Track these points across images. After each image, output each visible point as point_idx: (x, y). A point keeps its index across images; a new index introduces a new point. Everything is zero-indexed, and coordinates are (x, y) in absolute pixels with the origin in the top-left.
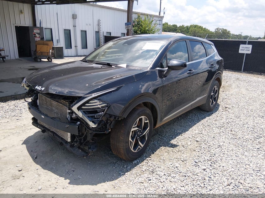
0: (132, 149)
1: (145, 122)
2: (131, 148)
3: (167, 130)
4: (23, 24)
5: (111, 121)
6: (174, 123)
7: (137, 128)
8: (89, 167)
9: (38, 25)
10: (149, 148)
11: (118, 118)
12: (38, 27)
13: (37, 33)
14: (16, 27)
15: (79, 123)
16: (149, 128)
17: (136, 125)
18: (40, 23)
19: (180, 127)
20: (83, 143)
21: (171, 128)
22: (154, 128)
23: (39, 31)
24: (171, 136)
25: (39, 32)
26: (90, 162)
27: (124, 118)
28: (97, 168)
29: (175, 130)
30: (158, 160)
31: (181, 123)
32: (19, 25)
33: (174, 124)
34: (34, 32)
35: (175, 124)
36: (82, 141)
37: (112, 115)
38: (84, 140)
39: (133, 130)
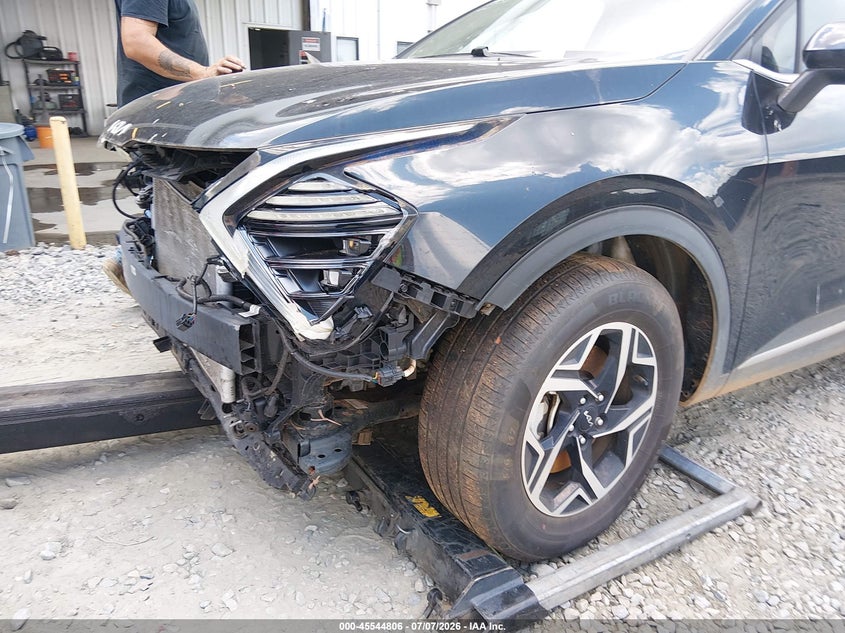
0: (535, 497)
1: (636, 360)
2: (527, 487)
3: (750, 427)
4: (271, 24)
5: (416, 319)
6: (790, 398)
7: (578, 385)
8: (298, 552)
9: (316, 26)
10: (639, 507)
11: (459, 306)
12: (316, 34)
13: (311, 53)
14: (252, 32)
15: (254, 310)
16: (650, 402)
17: (578, 366)
18: (324, 19)
19: (819, 422)
20: (273, 420)
21: (772, 419)
22: (683, 399)
23: (318, 45)
24: (770, 463)
25: (318, 49)
26: (314, 528)
27: (498, 309)
28: (338, 566)
29: (790, 432)
30: (680, 590)
31: (827, 400)
32: (259, 25)
33: (787, 400)
34: (305, 48)
35: (795, 400)
36: (271, 410)
37: (422, 280)
38: (281, 405)
39: (552, 385)
